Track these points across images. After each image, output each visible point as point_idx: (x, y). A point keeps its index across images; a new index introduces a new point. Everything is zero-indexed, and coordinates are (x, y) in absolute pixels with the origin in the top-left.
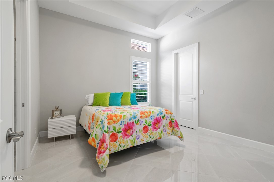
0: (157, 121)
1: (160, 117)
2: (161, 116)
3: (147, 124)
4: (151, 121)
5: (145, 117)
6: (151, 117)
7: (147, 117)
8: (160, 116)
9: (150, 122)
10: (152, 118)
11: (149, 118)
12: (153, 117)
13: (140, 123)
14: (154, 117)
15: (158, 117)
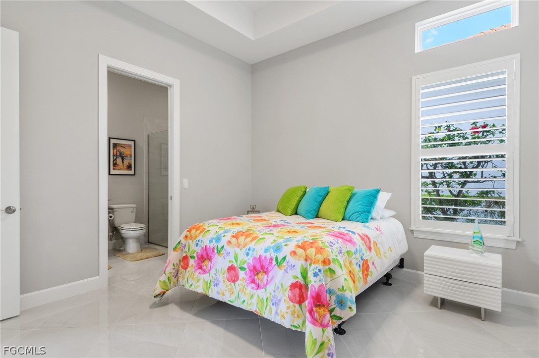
0: (262, 267)
1: (271, 259)
2: (274, 255)
3: (237, 262)
4: (246, 258)
5: (236, 245)
6: (249, 250)
7: (241, 247)
8: (272, 255)
9: (242, 261)
10: (251, 252)
11: (244, 250)
12: (253, 251)
13: (224, 255)
14: (255, 251)
15: (266, 257)
